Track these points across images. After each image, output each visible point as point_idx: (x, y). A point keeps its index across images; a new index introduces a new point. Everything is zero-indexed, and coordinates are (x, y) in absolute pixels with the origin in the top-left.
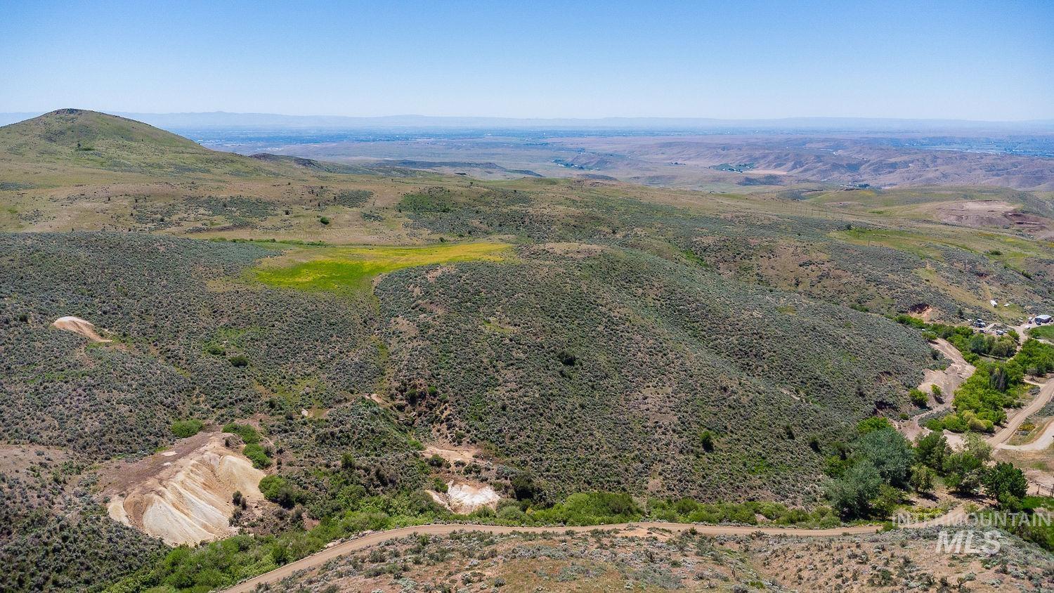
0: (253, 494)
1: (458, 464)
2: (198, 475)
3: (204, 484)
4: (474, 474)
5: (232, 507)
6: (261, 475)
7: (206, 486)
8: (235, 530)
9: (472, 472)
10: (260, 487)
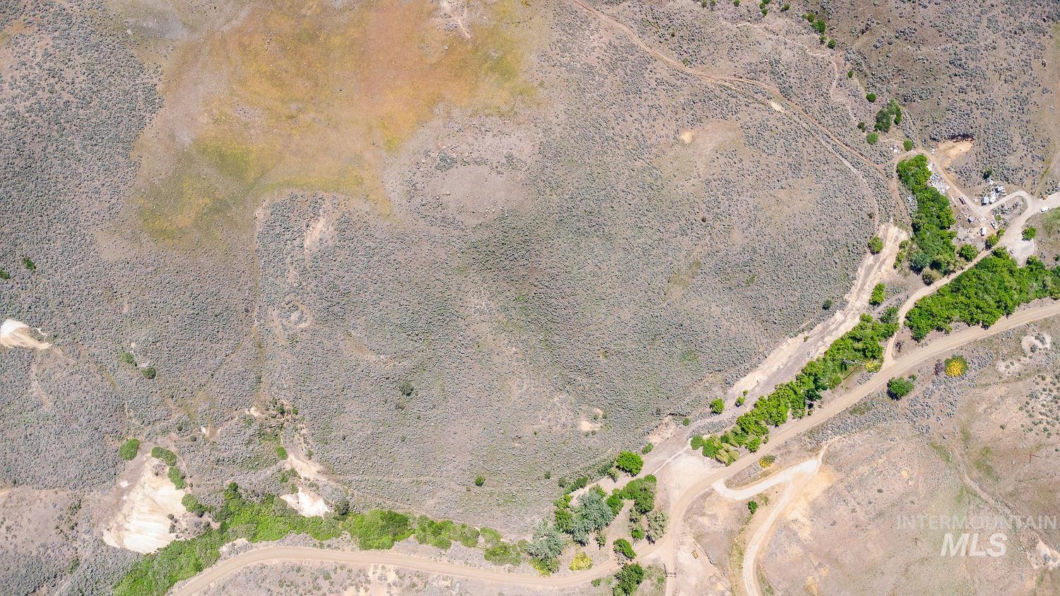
0: (179, 510)
1: (305, 479)
2: (144, 506)
3: (150, 511)
4: (314, 488)
5: (170, 521)
6: (181, 494)
7: (152, 511)
8: (173, 535)
9: (313, 486)
10: (182, 503)
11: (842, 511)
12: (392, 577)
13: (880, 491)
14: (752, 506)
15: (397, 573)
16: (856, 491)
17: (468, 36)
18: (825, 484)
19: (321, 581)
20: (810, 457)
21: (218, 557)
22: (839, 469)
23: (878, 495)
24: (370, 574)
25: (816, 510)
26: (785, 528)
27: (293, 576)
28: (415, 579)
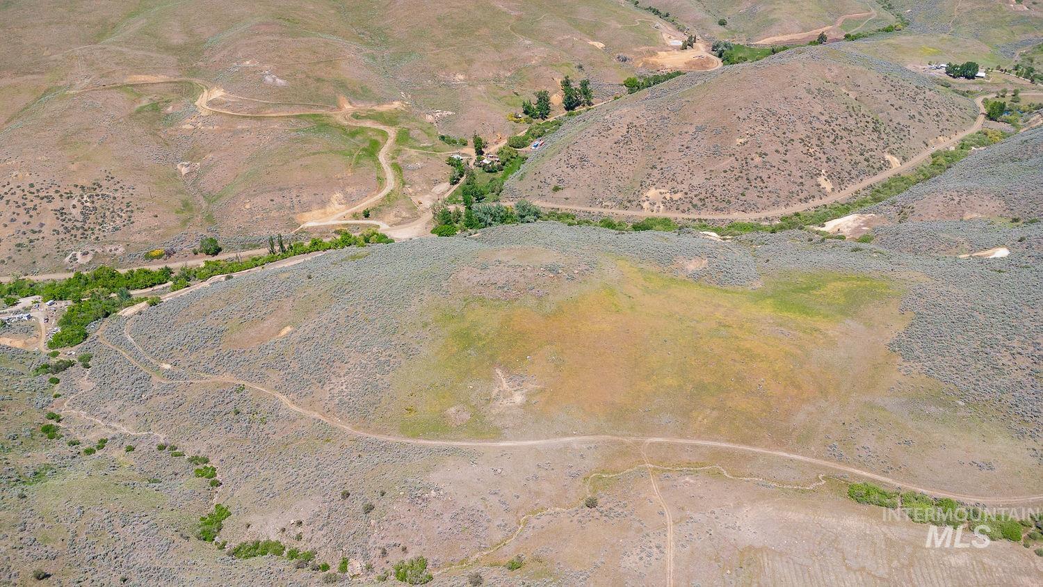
11: (305, 198)
12: (646, 205)
13: (272, 200)
14: (367, 216)
15: (642, 208)
16: (288, 205)
17: (498, 371)
18: (307, 215)
19: (700, 204)
20: (308, 228)
21: (782, 220)
22: (291, 219)
23: (275, 199)
24: (662, 207)
25: (323, 204)
26: (349, 200)
27: (722, 206)
28: (629, 205)
